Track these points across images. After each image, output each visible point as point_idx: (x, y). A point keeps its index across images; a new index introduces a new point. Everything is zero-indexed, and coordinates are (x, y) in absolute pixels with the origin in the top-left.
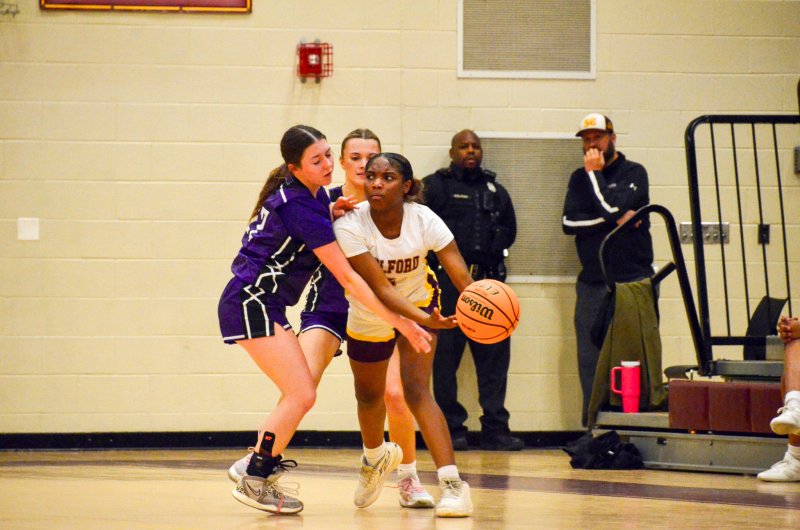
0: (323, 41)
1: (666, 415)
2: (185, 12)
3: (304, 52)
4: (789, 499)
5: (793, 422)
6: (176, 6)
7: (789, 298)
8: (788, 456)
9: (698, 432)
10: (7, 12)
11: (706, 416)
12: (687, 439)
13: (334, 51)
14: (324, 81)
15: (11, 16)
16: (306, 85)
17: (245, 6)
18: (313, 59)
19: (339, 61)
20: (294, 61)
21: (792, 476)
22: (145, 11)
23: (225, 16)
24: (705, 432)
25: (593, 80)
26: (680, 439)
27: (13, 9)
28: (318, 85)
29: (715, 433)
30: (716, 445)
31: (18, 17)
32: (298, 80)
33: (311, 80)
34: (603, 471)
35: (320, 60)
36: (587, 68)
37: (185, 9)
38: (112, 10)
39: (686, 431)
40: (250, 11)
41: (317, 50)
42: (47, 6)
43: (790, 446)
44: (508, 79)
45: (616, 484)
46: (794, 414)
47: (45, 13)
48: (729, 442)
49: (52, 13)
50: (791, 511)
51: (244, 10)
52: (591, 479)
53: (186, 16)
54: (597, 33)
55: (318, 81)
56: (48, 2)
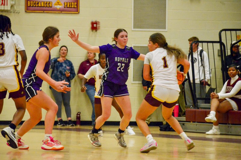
0: (97, 21)
1: (185, 118)
2: (62, 13)
3: (93, 24)
4: (213, 139)
5: (211, 119)
6: (60, 11)
7: (216, 88)
8: (213, 128)
9: (193, 122)
10: (17, 13)
11: (195, 118)
12: (190, 124)
13: (100, 23)
14: (98, 31)
15: (18, 13)
16: (93, 32)
17: (78, 11)
18: (95, 25)
19: (102, 26)
20: (90, 26)
21: (214, 133)
22: (52, 13)
23: (72, 14)
24: (195, 122)
25: (167, 31)
26: (188, 124)
27: (18, 12)
28: (96, 32)
29: (197, 122)
30: (197, 125)
31: (19, 14)
32: (91, 31)
33: (94, 31)
34: (169, 132)
35: (97, 25)
36: (165, 28)
37: (62, 12)
38: (44, 12)
39: (190, 122)
40: (79, 13)
41: (96, 23)
42: (27, 11)
43: (214, 126)
44: (145, 31)
45: (172, 135)
46: (211, 117)
47: (27, 13)
48: (201, 125)
49: (28, 13)
50: (213, 142)
51: (77, 12)
52: (166, 134)
53: (63, 14)
54: (168, 19)
55: (96, 31)
56: (27, 10)
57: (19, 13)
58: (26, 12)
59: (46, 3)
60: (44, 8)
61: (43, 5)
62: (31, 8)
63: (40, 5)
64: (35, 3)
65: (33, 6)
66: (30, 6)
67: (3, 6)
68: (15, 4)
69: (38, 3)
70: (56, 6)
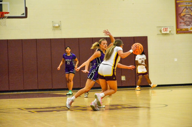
56: (177, 33)
57: (173, 34)
58: (176, 34)
59: (186, 29)
60: (185, 31)
61: (184, 30)
62: (179, 32)
63: (183, 30)
64: (181, 29)
65: (180, 31)
66: (178, 31)
67: (166, 32)
68: (171, 30)
69: (182, 29)
70: (190, 30)
